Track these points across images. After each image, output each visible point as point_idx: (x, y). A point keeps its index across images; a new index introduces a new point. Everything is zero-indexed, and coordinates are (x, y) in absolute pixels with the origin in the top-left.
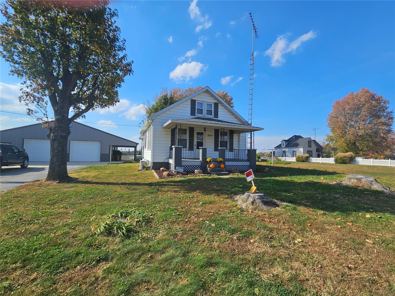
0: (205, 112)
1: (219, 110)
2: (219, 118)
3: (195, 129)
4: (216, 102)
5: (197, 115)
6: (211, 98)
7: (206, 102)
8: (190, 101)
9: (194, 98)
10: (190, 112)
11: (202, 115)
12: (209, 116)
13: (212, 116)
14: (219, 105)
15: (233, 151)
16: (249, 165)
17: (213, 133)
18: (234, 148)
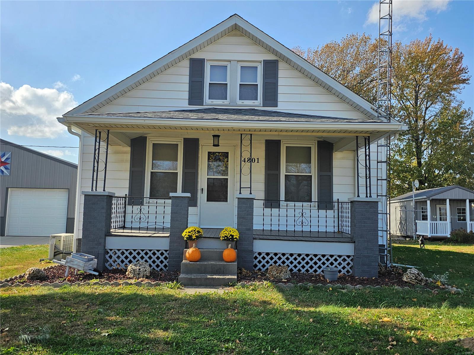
0: (233, 91)
1: (281, 82)
2: (281, 107)
3: (201, 143)
4: (271, 57)
5: (208, 102)
6: (254, 48)
7: (238, 61)
8: (186, 63)
9: (197, 56)
10: (186, 95)
11: (226, 102)
12: (248, 103)
13: (257, 103)
14: (281, 65)
15: (332, 208)
16: (351, 253)
17: (260, 152)
18: (335, 199)
